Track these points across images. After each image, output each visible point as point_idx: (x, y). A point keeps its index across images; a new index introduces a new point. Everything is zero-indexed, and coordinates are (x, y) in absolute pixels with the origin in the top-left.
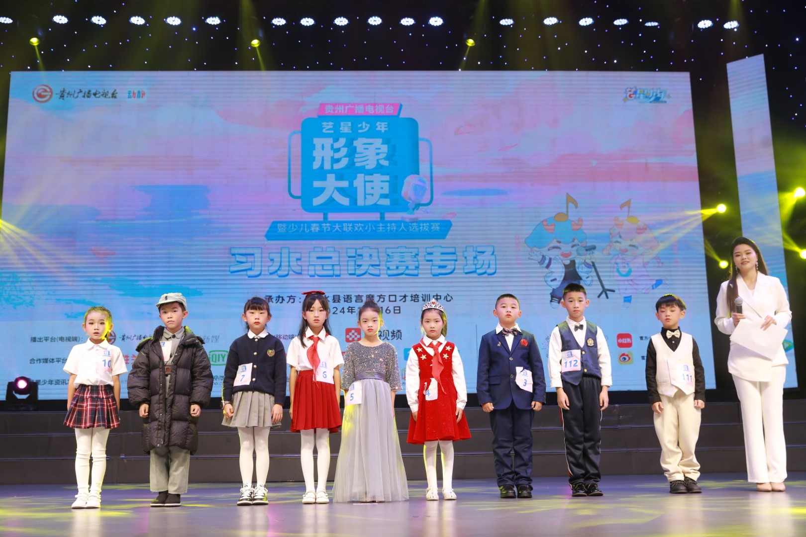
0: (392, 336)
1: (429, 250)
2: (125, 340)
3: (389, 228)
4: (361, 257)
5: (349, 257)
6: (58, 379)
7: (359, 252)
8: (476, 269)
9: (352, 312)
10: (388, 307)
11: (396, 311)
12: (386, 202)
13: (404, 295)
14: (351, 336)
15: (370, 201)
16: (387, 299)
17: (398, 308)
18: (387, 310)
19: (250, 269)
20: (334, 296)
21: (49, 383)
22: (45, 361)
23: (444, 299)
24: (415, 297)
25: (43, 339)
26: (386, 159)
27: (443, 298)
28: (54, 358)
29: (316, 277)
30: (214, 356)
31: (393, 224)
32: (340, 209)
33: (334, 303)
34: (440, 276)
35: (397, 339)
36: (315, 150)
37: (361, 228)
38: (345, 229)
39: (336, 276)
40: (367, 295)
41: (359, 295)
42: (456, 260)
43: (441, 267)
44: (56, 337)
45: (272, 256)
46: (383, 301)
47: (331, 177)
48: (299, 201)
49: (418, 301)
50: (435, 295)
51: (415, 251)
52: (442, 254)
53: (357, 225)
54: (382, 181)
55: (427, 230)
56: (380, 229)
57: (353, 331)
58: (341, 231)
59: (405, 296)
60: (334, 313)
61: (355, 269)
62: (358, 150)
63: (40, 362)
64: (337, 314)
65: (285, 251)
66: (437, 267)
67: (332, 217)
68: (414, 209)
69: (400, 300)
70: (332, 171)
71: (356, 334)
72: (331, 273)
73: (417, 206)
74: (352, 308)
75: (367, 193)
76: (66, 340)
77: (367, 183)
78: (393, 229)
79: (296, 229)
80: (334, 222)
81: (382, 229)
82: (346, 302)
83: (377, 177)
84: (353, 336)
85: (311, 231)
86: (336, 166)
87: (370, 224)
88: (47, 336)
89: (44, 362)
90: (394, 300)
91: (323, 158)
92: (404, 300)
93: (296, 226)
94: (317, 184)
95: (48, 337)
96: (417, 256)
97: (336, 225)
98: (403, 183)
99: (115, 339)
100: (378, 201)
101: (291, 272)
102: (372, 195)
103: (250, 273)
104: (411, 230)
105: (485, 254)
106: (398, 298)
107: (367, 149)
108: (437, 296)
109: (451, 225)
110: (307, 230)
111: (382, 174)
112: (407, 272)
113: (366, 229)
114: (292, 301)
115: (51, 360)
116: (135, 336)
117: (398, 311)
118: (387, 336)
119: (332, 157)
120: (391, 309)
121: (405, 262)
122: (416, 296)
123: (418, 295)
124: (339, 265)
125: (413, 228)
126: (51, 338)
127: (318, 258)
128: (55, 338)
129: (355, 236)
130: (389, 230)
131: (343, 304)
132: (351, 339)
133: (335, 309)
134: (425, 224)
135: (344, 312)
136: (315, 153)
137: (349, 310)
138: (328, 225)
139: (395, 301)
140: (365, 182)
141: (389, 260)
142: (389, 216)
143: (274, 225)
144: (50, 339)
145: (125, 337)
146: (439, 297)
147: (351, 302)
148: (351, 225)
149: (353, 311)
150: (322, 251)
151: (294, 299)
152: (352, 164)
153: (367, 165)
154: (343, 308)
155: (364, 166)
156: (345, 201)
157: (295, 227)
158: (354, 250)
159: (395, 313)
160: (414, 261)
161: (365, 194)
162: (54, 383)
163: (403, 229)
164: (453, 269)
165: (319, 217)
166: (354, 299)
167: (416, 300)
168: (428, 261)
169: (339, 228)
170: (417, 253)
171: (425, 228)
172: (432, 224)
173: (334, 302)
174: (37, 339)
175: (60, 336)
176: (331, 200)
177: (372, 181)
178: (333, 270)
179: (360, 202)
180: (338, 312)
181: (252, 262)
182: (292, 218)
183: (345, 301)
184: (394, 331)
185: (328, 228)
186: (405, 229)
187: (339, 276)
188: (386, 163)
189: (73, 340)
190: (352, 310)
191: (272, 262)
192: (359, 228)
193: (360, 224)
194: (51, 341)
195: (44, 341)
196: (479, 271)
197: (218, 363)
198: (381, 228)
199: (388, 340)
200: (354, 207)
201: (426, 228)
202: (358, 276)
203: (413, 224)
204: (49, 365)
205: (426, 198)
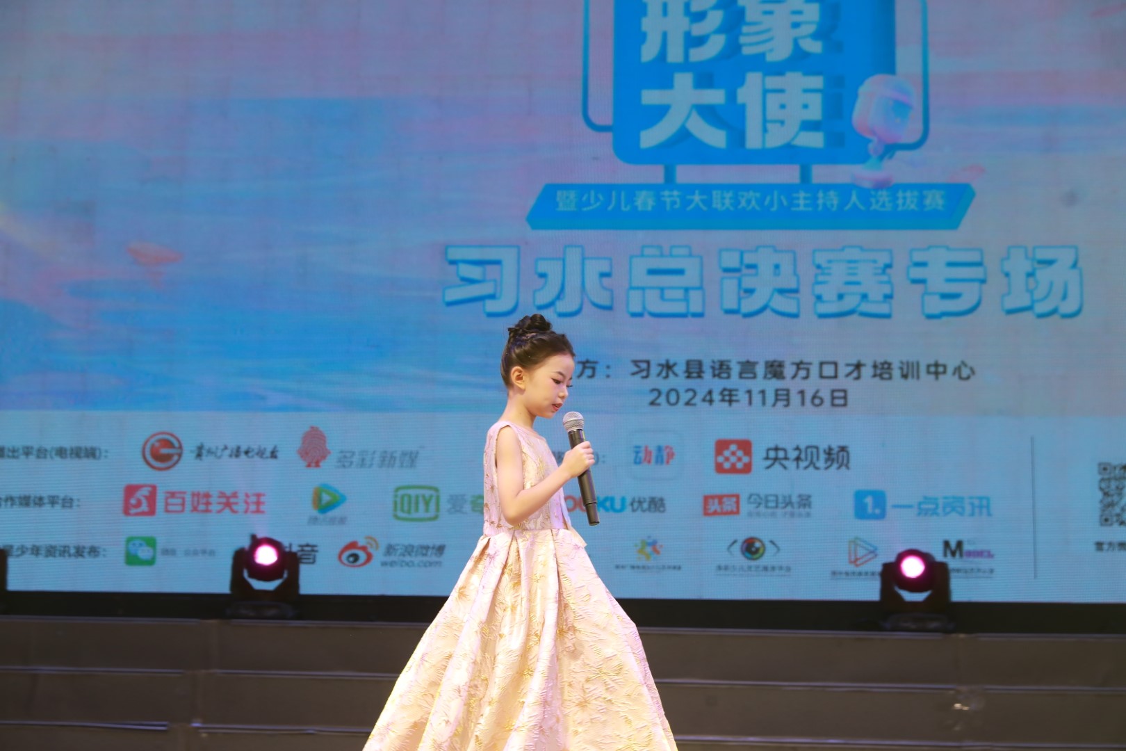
0: (827, 460)
1: (918, 257)
2: (204, 458)
3: (820, 202)
4: (752, 271)
5: (727, 270)
6: (53, 543)
7: (749, 259)
8: (1033, 302)
9: (730, 401)
10: (817, 392)
11: (837, 402)
12: (815, 140)
13: (854, 361)
14: (727, 459)
15: (776, 139)
16: (814, 370)
17: (842, 394)
18: (814, 397)
19: (492, 297)
20: (688, 363)
21: (32, 553)
22: (24, 502)
23: (954, 373)
24: (883, 368)
25: (21, 451)
26: (816, 36)
27: (950, 370)
28: (45, 494)
29: (647, 317)
30: (406, 499)
31: (832, 193)
32: (704, 155)
33: (690, 381)
34: (944, 319)
35: (839, 468)
36: (645, 14)
37: (753, 202)
38: (717, 204)
39: (695, 315)
40: (767, 363)
41: (748, 362)
42: (983, 281)
43: (945, 296)
44: (48, 447)
45: (543, 267)
46: (806, 377)
47: (683, 81)
48: (608, 137)
49: (890, 378)
50: (932, 361)
51: (883, 259)
52: (950, 264)
53: (745, 194)
54: (806, 91)
55: (913, 207)
56: (798, 205)
57: (733, 447)
58: (705, 208)
59: (858, 366)
60: (688, 403)
61: (740, 299)
62: (749, 17)
63: (12, 505)
64: (694, 405)
65: (573, 257)
66: (937, 297)
67: (687, 174)
68: (882, 158)
69: (848, 375)
70: (686, 66)
71: (740, 453)
72: (679, 308)
73: (890, 149)
74: (730, 391)
75: (769, 117)
76: (71, 454)
77: (770, 97)
78: (832, 205)
79: (598, 204)
80: (689, 189)
81: (806, 205)
82: (716, 379)
83: (796, 81)
84: (733, 459)
85: (635, 208)
86: (698, 55)
87: (776, 193)
88: (29, 444)
89: (21, 504)
90: (832, 374)
91: (665, 35)
92: (855, 374)
93: (601, 197)
94: (650, 97)
95: (32, 448)
96: (888, 271)
97: (693, 193)
98: (856, 96)
99: (180, 455)
100: (793, 139)
101: (588, 308)
102: (782, 122)
103: (491, 306)
104: (874, 207)
105: (1054, 266)
106: (843, 370)
107: (770, 13)
108: (937, 365)
109: (973, 195)
110: (626, 207)
111: (807, 73)
112: (865, 307)
113: (767, 202)
114: (588, 372)
115: (37, 501)
116: (226, 448)
117: (841, 402)
118: (815, 459)
119: (688, 35)
120: (825, 395)
121: (858, 283)
122: (886, 366)
123: (890, 364)
124: (701, 288)
125: (880, 204)
126: (39, 450)
127: (652, 272)
128: (46, 450)
129: (740, 219)
130: (820, 208)
131: (709, 382)
132: (727, 465)
133: (690, 394)
134: (908, 194)
135: (711, 401)
136: (647, 24)
137: (724, 396)
138: (675, 193)
139: (835, 377)
140: (765, 92)
141: (820, 278)
142: (820, 174)
143: (549, 193)
144: (35, 453)
145: (204, 452)
146: (941, 369)
147: (729, 377)
148: (729, 195)
149: (734, 398)
150: (662, 255)
151: (594, 369)
152: (733, 48)
153: (771, 50)
154: (710, 393)
155: (763, 55)
156: (716, 138)
157: (597, 199)
158: (736, 256)
159: (833, 405)
160: (881, 282)
161: (765, 121)
162: (43, 552)
163: (855, 205)
164: (974, 301)
165: (655, 174)
166: (735, 369)
167: (886, 376)
168: (915, 281)
169: (703, 201)
170: (887, 261)
171: (908, 201)
172: (925, 192)
173: (688, 377)
174: (6, 452)
175: (58, 446)
176: (684, 135)
177: (781, 91)
178: (686, 299)
179: (753, 140)
180: (697, 400)
181: (495, 281)
182: (591, 178)
183: (714, 376)
184: (830, 449)
185: (674, 203)
186: (861, 207)
187: (701, 315)
188: (815, 47)
189: (87, 456)
190: (730, 395)
191: (542, 280)
192: (749, 202)
193: (751, 193)
194: (38, 457)
195: (23, 457)
196: (1040, 308)
197: (414, 515)
198: (801, 202)
199: (817, 468)
200: (737, 151)
201: (912, 202)
202: (746, 316)
203: (880, 193)
204: (32, 512)
205: (910, 130)
